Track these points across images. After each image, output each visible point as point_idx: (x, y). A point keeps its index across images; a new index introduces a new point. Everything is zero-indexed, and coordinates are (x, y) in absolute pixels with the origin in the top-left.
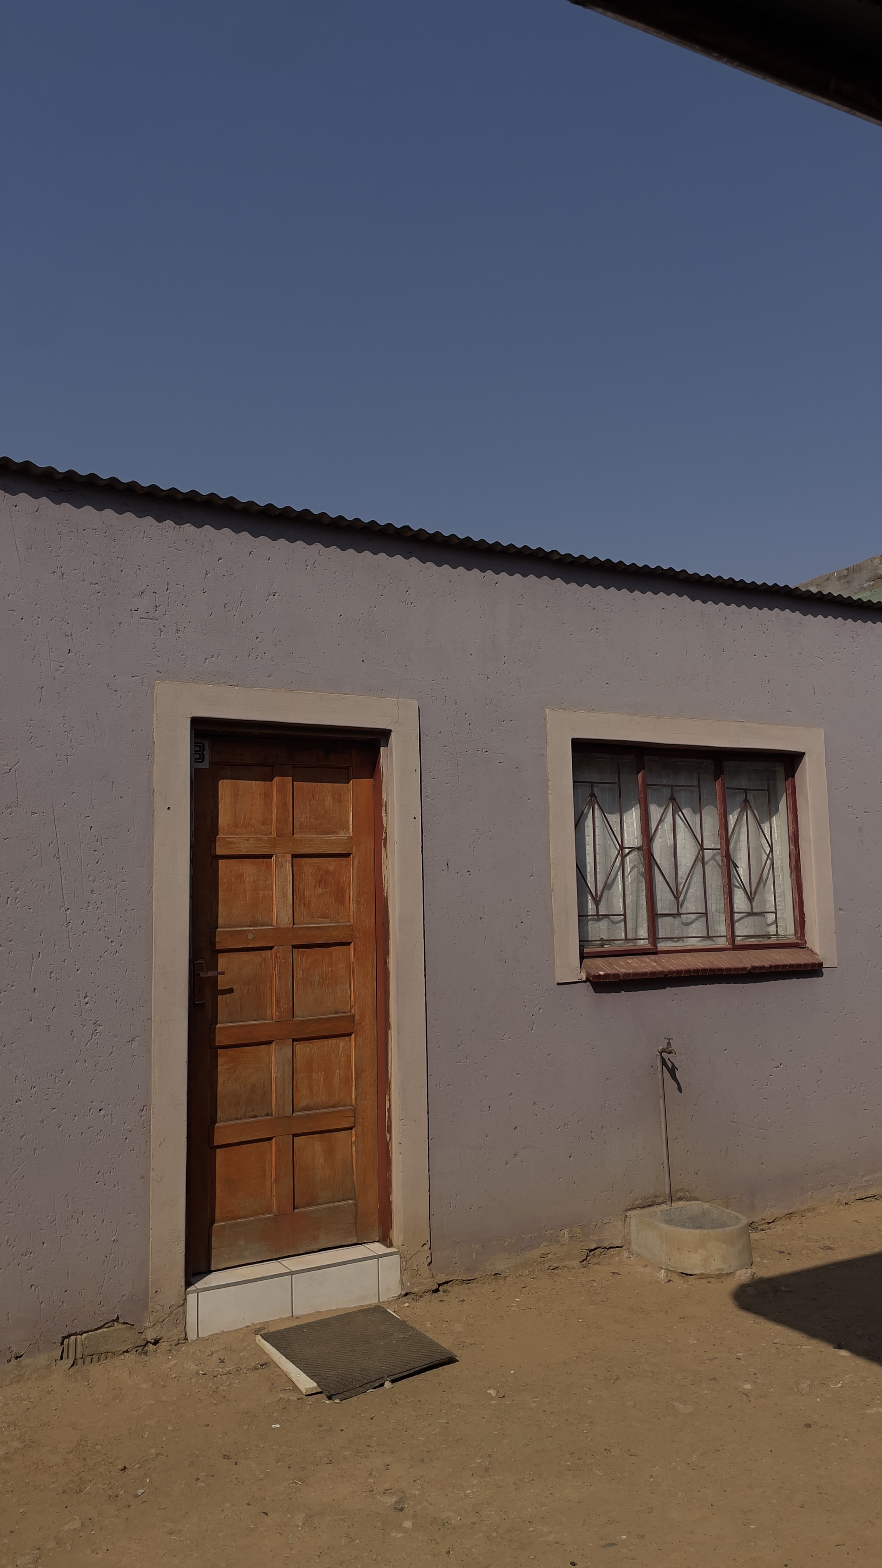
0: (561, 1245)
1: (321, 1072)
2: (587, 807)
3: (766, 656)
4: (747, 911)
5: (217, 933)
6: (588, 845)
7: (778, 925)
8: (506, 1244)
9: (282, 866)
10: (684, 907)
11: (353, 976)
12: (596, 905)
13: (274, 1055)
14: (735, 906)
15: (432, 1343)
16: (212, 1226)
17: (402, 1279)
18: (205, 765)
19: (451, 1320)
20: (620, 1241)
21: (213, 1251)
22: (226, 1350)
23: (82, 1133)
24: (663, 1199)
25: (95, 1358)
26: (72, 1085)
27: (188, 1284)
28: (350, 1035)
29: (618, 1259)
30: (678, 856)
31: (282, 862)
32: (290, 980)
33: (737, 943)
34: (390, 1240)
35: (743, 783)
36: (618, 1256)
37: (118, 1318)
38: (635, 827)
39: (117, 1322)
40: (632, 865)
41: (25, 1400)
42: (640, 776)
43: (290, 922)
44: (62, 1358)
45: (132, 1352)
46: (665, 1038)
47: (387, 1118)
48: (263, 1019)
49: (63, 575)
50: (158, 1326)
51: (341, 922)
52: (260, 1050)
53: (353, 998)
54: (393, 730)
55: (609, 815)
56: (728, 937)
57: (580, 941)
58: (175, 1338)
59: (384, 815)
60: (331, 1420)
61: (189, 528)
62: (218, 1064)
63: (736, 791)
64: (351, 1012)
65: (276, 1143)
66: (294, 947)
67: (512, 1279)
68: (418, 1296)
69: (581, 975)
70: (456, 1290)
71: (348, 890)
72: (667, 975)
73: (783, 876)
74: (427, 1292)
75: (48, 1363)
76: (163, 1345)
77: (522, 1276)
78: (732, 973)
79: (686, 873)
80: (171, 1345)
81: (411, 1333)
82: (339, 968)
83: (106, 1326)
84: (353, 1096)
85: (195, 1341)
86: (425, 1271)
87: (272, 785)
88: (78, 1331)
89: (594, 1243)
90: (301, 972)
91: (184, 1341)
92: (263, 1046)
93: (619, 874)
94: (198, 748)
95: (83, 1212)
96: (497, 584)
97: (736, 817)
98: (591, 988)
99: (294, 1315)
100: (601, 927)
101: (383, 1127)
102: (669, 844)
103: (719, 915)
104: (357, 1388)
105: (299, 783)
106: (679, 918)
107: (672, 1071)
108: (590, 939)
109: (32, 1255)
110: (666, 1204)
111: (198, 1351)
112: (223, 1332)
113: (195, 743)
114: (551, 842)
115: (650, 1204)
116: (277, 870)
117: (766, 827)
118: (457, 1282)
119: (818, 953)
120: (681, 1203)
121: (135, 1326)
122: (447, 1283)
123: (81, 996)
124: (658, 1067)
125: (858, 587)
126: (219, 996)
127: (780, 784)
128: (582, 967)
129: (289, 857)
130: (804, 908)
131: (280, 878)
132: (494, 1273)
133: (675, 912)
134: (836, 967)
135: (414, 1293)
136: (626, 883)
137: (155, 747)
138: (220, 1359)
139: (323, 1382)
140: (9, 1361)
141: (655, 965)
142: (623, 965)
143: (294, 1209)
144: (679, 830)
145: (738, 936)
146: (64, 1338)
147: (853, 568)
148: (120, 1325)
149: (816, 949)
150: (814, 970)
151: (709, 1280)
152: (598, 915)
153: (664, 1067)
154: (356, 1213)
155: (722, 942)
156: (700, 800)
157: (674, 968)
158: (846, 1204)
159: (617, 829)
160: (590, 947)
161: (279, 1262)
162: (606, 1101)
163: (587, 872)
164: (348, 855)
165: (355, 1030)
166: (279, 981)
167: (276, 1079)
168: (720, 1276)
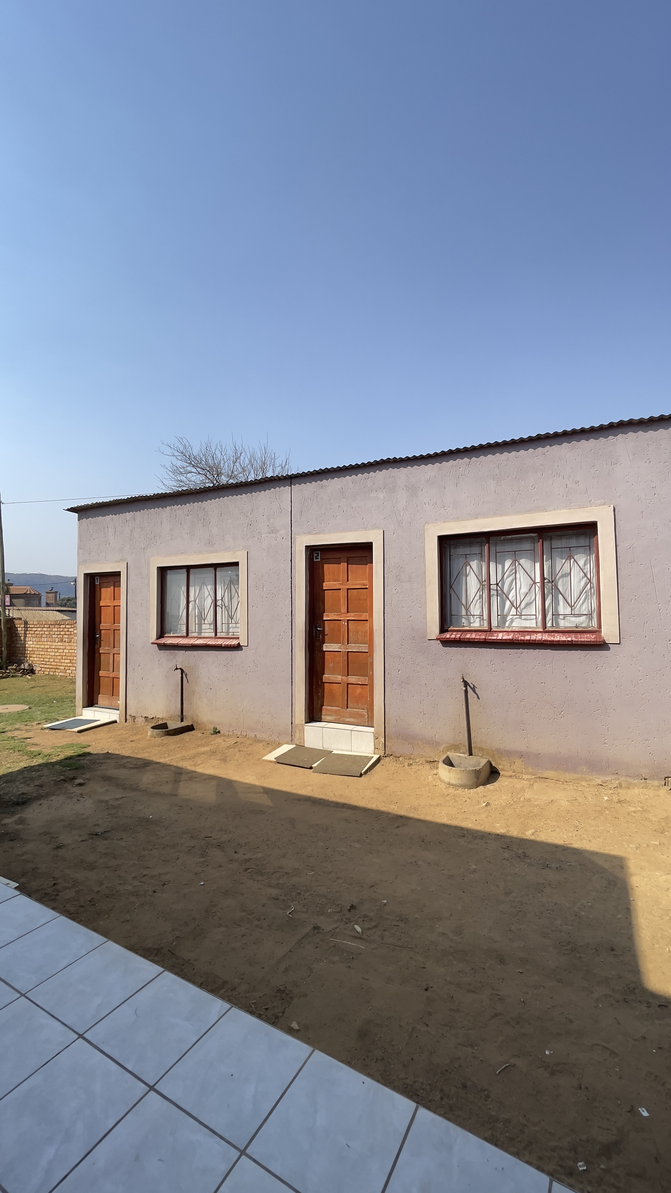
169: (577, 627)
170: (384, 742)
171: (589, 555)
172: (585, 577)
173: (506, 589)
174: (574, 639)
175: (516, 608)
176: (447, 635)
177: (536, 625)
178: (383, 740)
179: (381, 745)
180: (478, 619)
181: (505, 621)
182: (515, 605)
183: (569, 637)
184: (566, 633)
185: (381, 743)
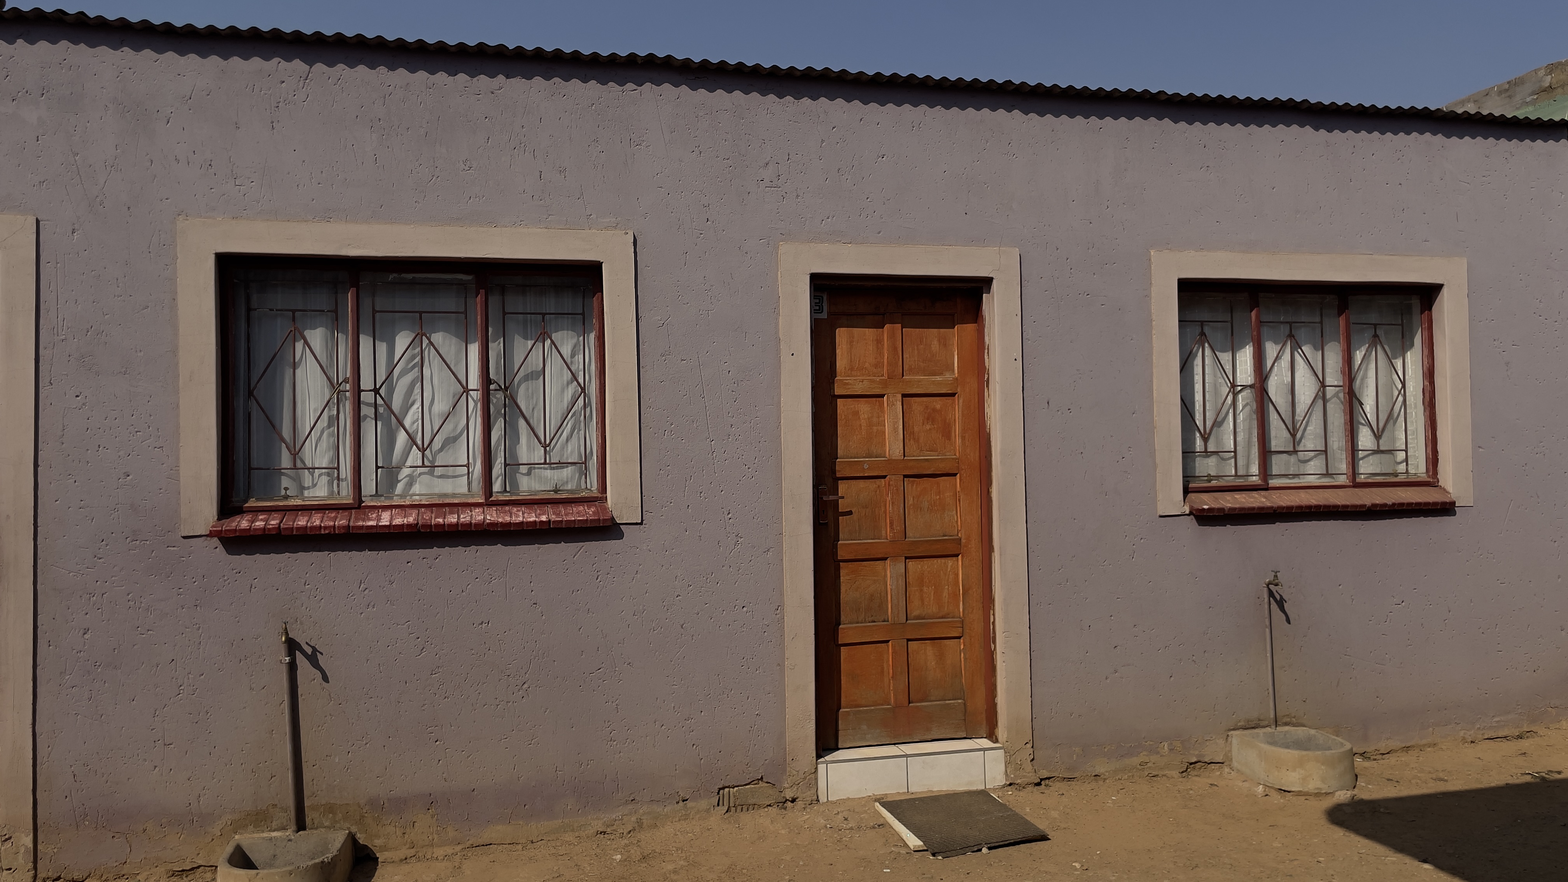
0: (1161, 756)
1: (931, 587)
2: (1197, 346)
3: (1400, 184)
4: (1373, 449)
5: (837, 463)
6: (1197, 383)
7: (1409, 463)
8: (1106, 750)
9: (893, 405)
10: (1302, 444)
11: (960, 503)
12: (1204, 442)
13: (889, 570)
14: (1360, 443)
15: (1027, 822)
16: (839, 711)
17: (1006, 771)
18: (824, 315)
19: (1048, 808)
20: (1221, 758)
21: (840, 732)
22: (850, 811)
23: (729, 625)
24: (1267, 722)
25: (745, 808)
26: (720, 585)
27: (819, 756)
28: (957, 556)
29: (1219, 773)
30: (1296, 393)
31: (893, 401)
32: (902, 505)
33: (1358, 480)
34: (996, 737)
35: (1373, 318)
36: (1219, 771)
37: (762, 778)
38: (1249, 365)
39: (762, 781)
40: (1244, 403)
41: (690, 833)
42: (1253, 313)
43: (901, 454)
44: (718, 805)
45: (774, 806)
46: (1272, 571)
47: (991, 630)
48: (879, 539)
49: (700, 154)
50: (794, 787)
51: (948, 456)
52: (877, 565)
53: (959, 523)
54: (994, 277)
55: (1221, 354)
56: (1349, 475)
57: (1184, 477)
58: (809, 799)
59: (986, 357)
60: (933, 871)
61: (806, 101)
62: (841, 575)
63: (1365, 326)
64: (958, 535)
65: (892, 645)
66: (905, 476)
67: (1111, 781)
68: (1022, 787)
69: (1185, 508)
70: (1057, 786)
71: (954, 426)
72: (1276, 510)
73: (1416, 413)
74: (1029, 785)
75: (708, 808)
76: (799, 804)
77: (1121, 779)
78: (1349, 510)
79: (1304, 411)
80: (805, 804)
81: (1009, 813)
82: (946, 497)
83: (753, 783)
84: (961, 610)
85: (825, 803)
86: (1028, 766)
87: (883, 332)
88: (731, 784)
89: (1195, 757)
90: (912, 498)
91: (816, 802)
92: (880, 562)
93: (1230, 411)
94: (818, 301)
95: (732, 689)
96: (1101, 130)
97: (1363, 353)
98: (1194, 521)
99: (909, 791)
100: (1210, 464)
101: (989, 638)
102: (1285, 381)
103: (1341, 453)
104: (957, 849)
105: (908, 329)
106: (1296, 456)
107: (1281, 603)
108: (1197, 475)
109: (693, 721)
110: (1270, 727)
111: (827, 810)
112: (849, 798)
113: (814, 296)
114: (1155, 381)
115: (1253, 726)
116: (888, 408)
117: (1399, 363)
118: (1059, 779)
119: (1451, 491)
120: (1287, 728)
121: (776, 786)
122: (1049, 778)
123: (725, 513)
124: (1264, 598)
125: (1520, 102)
126: (840, 517)
127: (1416, 317)
128: (1186, 501)
129: (899, 396)
130: (1438, 446)
131: (891, 415)
132: (1094, 774)
133: (1291, 449)
134: (1472, 507)
135: (1017, 784)
136: (1238, 421)
137: (780, 301)
138: (844, 817)
139: (928, 842)
140: (678, 803)
141: (1265, 500)
142: (1229, 500)
143: (909, 703)
144: (1298, 368)
145: (1361, 474)
146: (720, 789)
147: (1515, 82)
148: (764, 784)
149: (1449, 488)
150: (1446, 509)
151: (1307, 797)
152: (1206, 451)
153: (1271, 599)
154: (965, 712)
155: (1342, 480)
156: (1322, 336)
157: (1284, 503)
158: (1472, 742)
159: (1228, 368)
160: (1197, 482)
161: (897, 747)
162: (1208, 628)
163: (1196, 410)
164: (953, 395)
165: (962, 551)
166: (892, 506)
167: (891, 590)
168: (1318, 795)
169: (556, 491)
170: (31, 845)
171: (582, 334)
172: (572, 382)
173: (396, 405)
174: (553, 518)
175: (423, 450)
176: (243, 522)
177: (469, 489)
178: (28, 841)
179: (20, 856)
180: (325, 479)
181: (393, 481)
182: (419, 442)
183: (543, 514)
184: (536, 506)
185: (22, 850)
